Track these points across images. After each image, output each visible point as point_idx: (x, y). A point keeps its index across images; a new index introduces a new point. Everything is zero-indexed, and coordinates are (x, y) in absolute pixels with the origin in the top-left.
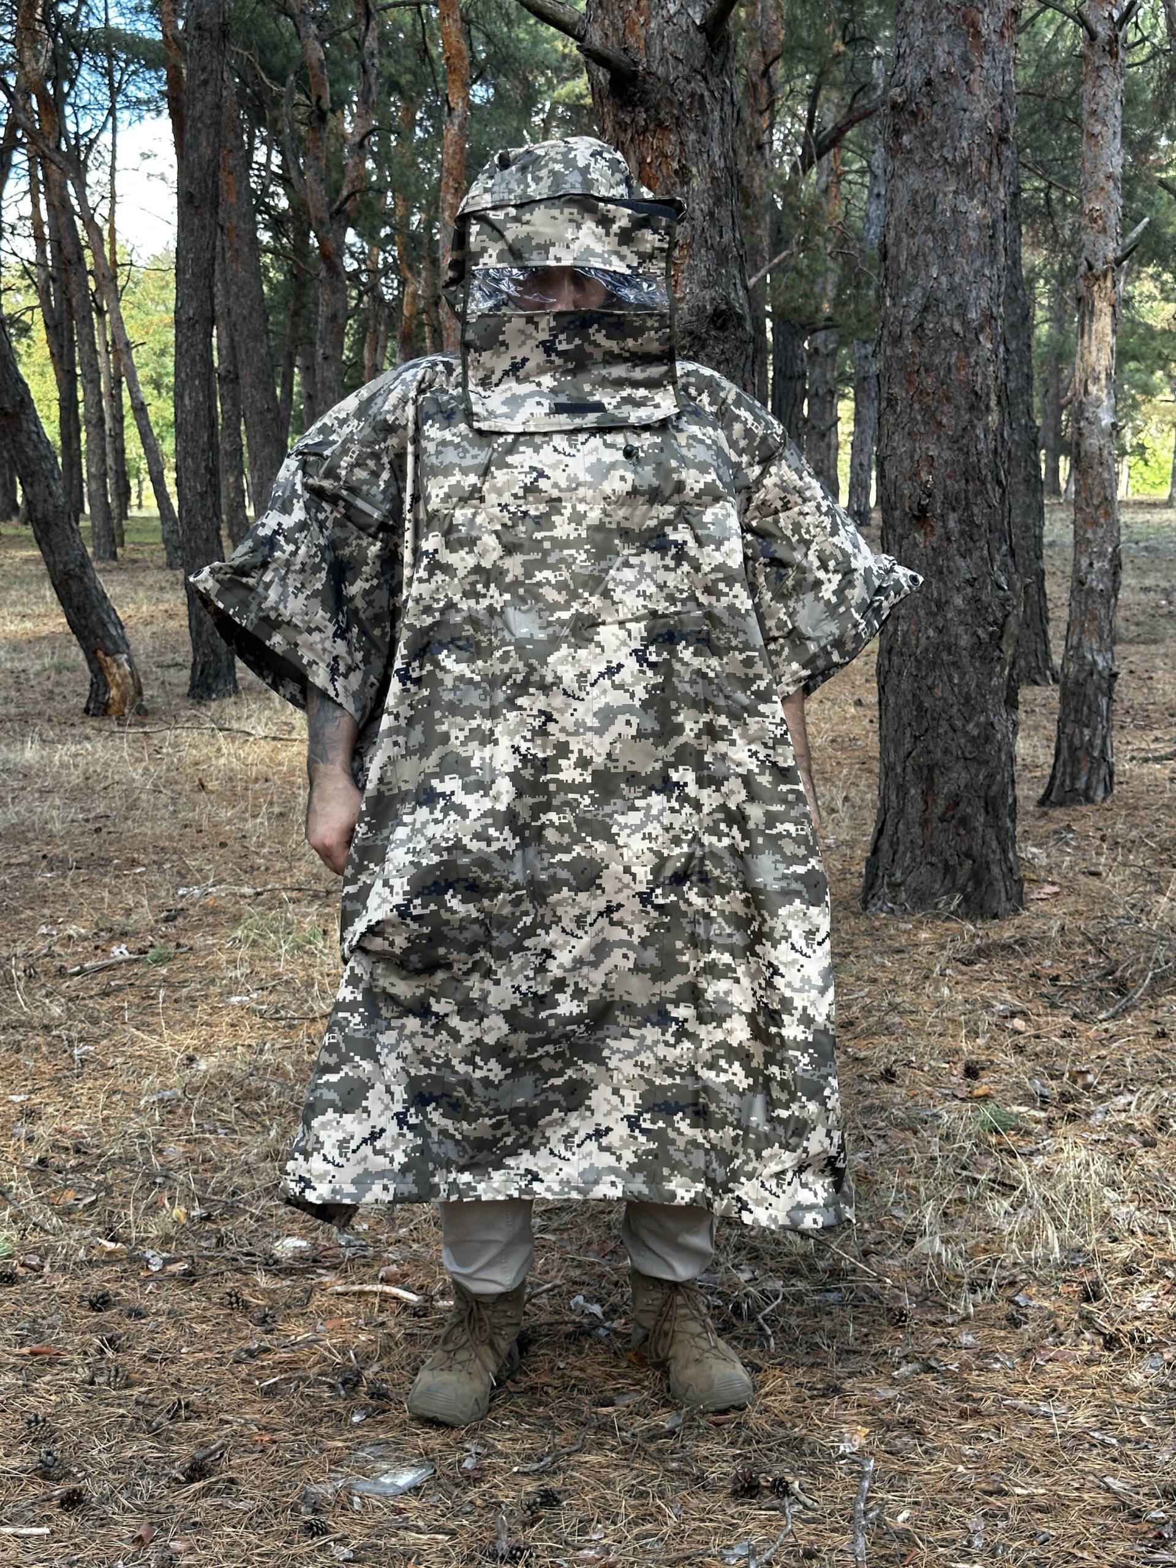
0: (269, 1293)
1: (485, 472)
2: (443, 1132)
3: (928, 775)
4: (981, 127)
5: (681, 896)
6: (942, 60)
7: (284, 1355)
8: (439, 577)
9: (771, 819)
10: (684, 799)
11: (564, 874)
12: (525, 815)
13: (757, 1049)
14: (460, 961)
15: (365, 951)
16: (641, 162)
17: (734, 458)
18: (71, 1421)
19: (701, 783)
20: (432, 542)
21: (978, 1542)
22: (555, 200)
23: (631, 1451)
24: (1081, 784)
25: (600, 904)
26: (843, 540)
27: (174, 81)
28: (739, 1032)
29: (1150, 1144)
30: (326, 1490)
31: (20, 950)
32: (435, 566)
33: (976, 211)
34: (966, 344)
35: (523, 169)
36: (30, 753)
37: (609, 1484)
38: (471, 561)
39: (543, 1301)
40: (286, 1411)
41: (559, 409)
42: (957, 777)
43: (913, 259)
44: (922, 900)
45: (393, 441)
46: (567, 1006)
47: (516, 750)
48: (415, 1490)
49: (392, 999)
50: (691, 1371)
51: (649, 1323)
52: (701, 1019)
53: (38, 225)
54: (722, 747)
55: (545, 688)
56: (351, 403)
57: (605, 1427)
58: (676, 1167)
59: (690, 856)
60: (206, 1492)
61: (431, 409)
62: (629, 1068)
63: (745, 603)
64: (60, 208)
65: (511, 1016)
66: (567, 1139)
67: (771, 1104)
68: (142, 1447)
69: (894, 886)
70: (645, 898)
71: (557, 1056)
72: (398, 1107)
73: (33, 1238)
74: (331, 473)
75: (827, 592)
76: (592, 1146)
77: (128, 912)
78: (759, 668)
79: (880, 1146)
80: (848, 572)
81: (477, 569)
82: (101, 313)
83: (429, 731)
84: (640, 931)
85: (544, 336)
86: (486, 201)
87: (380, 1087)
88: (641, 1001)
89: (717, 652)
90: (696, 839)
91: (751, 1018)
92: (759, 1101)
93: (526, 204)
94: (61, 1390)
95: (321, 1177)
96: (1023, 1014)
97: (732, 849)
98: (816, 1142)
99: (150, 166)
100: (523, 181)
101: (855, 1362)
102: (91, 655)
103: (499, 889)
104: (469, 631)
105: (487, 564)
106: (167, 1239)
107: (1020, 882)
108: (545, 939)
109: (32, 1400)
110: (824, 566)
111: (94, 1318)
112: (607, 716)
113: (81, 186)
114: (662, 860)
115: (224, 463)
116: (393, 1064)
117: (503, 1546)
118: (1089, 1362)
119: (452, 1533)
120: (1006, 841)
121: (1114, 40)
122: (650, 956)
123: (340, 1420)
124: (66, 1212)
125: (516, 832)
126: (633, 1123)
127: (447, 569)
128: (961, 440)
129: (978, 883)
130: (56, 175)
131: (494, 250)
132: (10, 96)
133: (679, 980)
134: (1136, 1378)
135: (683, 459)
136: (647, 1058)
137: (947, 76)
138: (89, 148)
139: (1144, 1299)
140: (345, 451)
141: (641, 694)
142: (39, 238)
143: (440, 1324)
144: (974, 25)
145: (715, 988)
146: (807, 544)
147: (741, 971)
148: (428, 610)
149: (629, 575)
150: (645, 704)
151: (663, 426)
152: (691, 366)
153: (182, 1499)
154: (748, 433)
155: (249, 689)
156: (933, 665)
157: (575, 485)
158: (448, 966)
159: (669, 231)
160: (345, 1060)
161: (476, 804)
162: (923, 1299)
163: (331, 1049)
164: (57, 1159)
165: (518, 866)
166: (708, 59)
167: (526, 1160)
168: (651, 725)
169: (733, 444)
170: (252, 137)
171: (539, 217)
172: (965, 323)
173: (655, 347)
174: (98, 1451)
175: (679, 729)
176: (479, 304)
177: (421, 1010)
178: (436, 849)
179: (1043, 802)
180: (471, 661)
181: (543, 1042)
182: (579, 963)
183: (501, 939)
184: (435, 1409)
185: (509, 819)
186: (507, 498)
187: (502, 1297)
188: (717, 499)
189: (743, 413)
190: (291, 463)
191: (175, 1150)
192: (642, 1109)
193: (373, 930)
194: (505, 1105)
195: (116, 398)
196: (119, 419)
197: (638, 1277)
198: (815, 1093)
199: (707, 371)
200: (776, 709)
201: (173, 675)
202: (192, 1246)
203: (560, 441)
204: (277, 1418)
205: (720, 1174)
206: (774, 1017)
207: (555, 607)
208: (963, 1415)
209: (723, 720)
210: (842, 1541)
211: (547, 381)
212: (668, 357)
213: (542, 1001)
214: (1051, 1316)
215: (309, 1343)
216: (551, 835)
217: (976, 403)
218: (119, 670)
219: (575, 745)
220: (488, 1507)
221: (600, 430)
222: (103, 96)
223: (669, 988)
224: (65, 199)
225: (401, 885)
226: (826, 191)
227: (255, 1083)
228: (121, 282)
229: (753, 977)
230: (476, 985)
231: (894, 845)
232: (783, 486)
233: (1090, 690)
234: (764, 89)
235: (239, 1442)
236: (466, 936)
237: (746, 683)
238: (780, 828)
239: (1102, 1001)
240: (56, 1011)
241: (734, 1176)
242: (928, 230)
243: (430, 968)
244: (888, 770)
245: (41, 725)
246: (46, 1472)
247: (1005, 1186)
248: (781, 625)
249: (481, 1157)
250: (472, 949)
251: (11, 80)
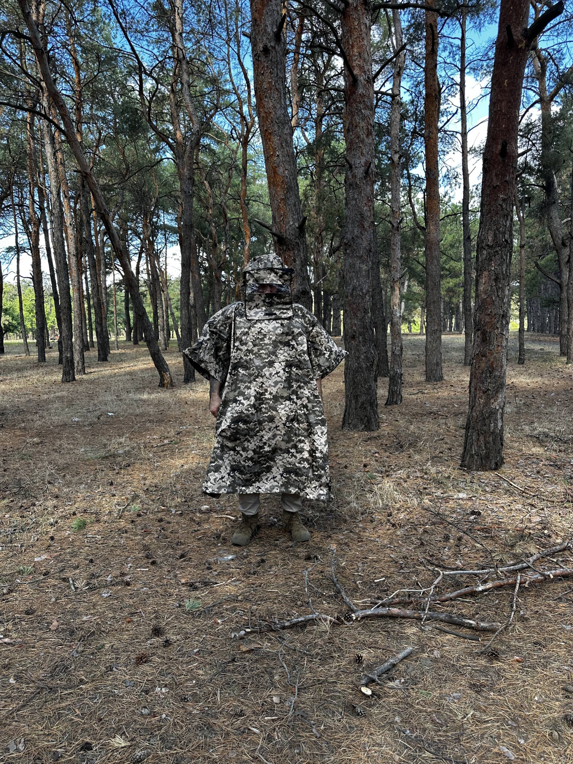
0: (200, 518)
1: (249, 328)
2: (239, 478)
3: (356, 397)
4: (365, 248)
5: (293, 424)
6: (356, 233)
7: (203, 531)
8: (239, 351)
9: (313, 407)
10: (294, 402)
11: (266, 419)
12: (257, 405)
13: (310, 458)
14: (242, 438)
15: (221, 436)
16: (285, 258)
17: (305, 325)
18: (153, 546)
19: (297, 399)
20: (237, 344)
21: (360, 569)
22: (266, 269)
23: (282, 551)
24: (395, 400)
25: (274, 425)
26: (330, 344)
27: (180, 237)
28: (306, 455)
29: (406, 482)
30: (212, 560)
31: (142, 441)
32: (238, 349)
33: (364, 267)
34: (363, 297)
35: (258, 262)
36: (145, 396)
37: (277, 558)
38: (246, 348)
39: (263, 518)
40: (203, 543)
41: (266, 314)
42: (362, 399)
43: (350, 278)
44: (355, 427)
45: (229, 321)
46: (267, 449)
47: (255, 390)
48: (232, 560)
49: (228, 447)
50: (296, 533)
51: (287, 522)
52: (297, 452)
53: (148, 271)
54: (302, 390)
55: (262, 377)
56: (220, 312)
57: (276, 545)
58: (291, 485)
59: (295, 415)
60: (184, 561)
61: (238, 314)
62: (281, 463)
63: (307, 358)
64: (153, 267)
65: (254, 451)
66: (267, 479)
67: (314, 471)
68: (170, 551)
69: (349, 424)
70: (284, 424)
71: (265, 460)
72: (228, 472)
73: (145, 506)
74: (215, 328)
75: (326, 356)
76: (272, 480)
77: (168, 433)
78: (311, 373)
79: (343, 483)
80: (331, 351)
81: (247, 350)
82: (163, 291)
83: (236, 386)
84: (283, 432)
85: (263, 299)
86: (250, 269)
87: (224, 467)
88: (284, 448)
89: (301, 369)
90: (296, 411)
91: (309, 452)
92: (311, 470)
93: (259, 269)
94: (151, 539)
95: (210, 487)
96: (378, 453)
97: (304, 413)
98: (324, 480)
99: (175, 257)
100: (258, 264)
101: (335, 531)
102: (160, 373)
103: (251, 422)
104: (245, 363)
105: (249, 349)
106: (176, 506)
107: (379, 422)
108: (262, 433)
109: (144, 542)
110: (326, 350)
111: (159, 524)
112: (276, 383)
113: (158, 262)
114: (288, 416)
115: (193, 327)
116: (227, 462)
117: (252, 571)
118: (388, 530)
119: (241, 569)
120: (375, 413)
121: (398, 227)
122: (286, 438)
123: (215, 545)
124: (153, 500)
125: (255, 409)
126: (282, 475)
127: (241, 350)
128: (362, 320)
129: (369, 423)
130: (152, 259)
131: (252, 280)
132: (141, 240)
133: (292, 443)
134: (399, 533)
135: (294, 326)
136: (285, 461)
137: (357, 237)
138: (160, 252)
139: (402, 516)
140: (218, 323)
141: (284, 378)
142: (148, 274)
143: (239, 524)
144: (363, 225)
145: (300, 445)
146: (322, 345)
147: (306, 441)
148: (236, 359)
149: (281, 352)
150: (285, 381)
151: (289, 318)
152: (296, 305)
153: (179, 562)
154: (309, 320)
155: (198, 380)
156: (357, 372)
157: (269, 331)
158: (240, 439)
159: (291, 275)
160: (216, 460)
161: (246, 403)
162: (351, 517)
163: (213, 458)
164: (151, 489)
165: (256, 417)
166: (300, 235)
167: (257, 484)
168: (286, 385)
169: (305, 322)
170: (199, 250)
171: (262, 272)
172: (362, 293)
173: (288, 301)
174: (159, 552)
175: (293, 386)
176: (249, 291)
177: (234, 449)
178: (237, 413)
179: (386, 404)
180: (246, 370)
181: (261, 457)
182: (269, 439)
183: (252, 433)
184: (237, 542)
185: (254, 406)
186: (254, 334)
187: (253, 516)
188: (301, 335)
189: (308, 316)
190: (207, 325)
191: (178, 486)
192: (284, 472)
193: (223, 431)
194: (253, 471)
195: (167, 312)
196: (167, 317)
197: (285, 511)
198: (323, 469)
199: (300, 306)
200: (315, 382)
201: (180, 377)
202: (182, 508)
203: (266, 322)
204: (201, 545)
205: (302, 487)
206: (314, 452)
207: (265, 358)
208: (359, 542)
209: (302, 384)
210: (329, 569)
211: (264, 308)
212: (291, 303)
213: (262, 448)
214: (381, 520)
215: (209, 528)
216: (263, 410)
217: (366, 311)
218: (167, 376)
219: (269, 389)
220: (249, 563)
221: (275, 319)
222: (164, 241)
223: (290, 445)
224: (155, 264)
225: (229, 421)
226: (336, 261)
227: (197, 471)
228: (168, 284)
229: (309, 442)
230: (246, 444)
231: (349, 414)
232: (317, 332)
233: (396, 378)
234: (320, 238)
235: (192, 550)
236: (244, 432)
237: (308, 376)
238: (315, 409)
239: (397, 450)
240: (151, 455)
241: (305, 487)
242: (353, 272)
243: (236, 439)
244: (347, 397)
245: (147, 389)
246: (147, 557)
247: (371, 491)
248: (316, 363)
249: (247, 483)
250: (245, 436)
251: (142, 237)
